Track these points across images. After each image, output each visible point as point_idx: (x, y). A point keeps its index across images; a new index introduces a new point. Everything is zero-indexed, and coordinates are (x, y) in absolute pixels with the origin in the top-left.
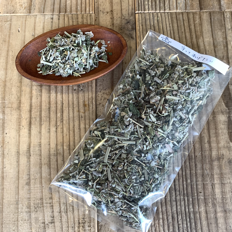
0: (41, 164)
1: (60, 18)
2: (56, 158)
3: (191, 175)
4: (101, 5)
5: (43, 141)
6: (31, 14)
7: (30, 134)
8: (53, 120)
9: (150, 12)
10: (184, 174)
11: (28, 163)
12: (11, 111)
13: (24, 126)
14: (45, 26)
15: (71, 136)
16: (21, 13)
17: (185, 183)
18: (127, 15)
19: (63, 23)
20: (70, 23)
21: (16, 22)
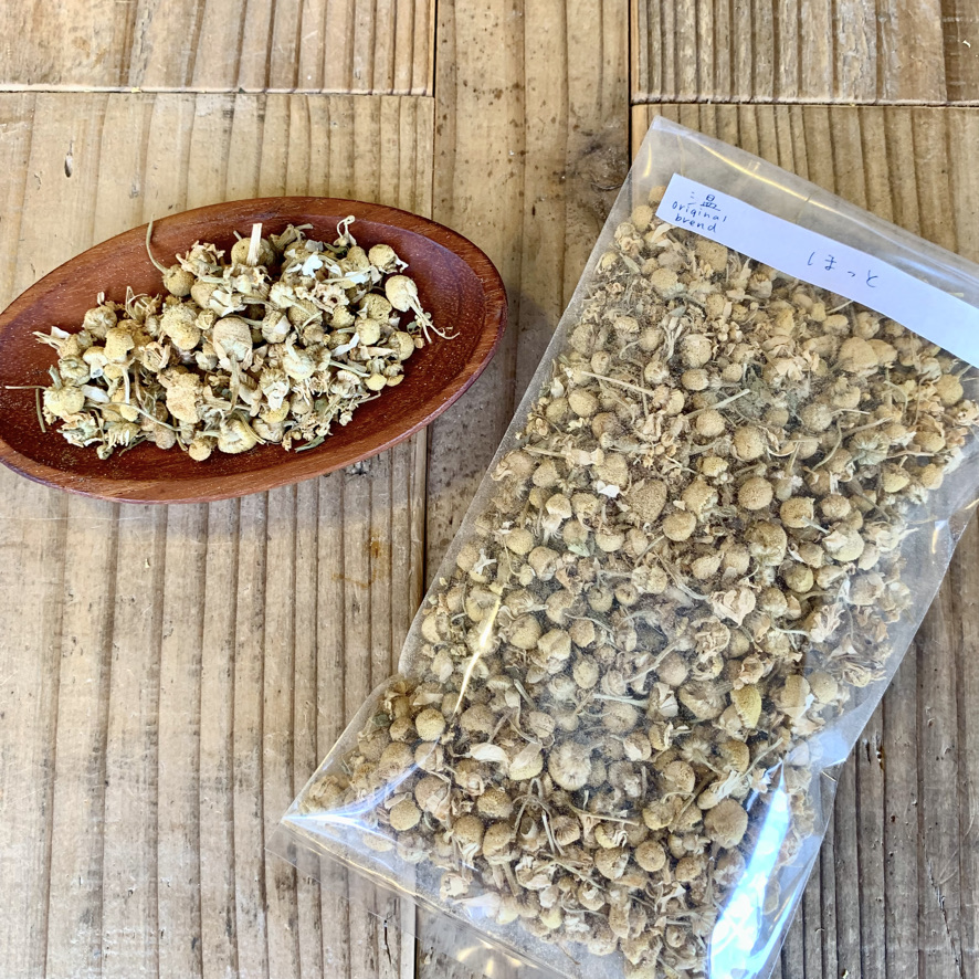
0: (156, 827)
1: (269, 113)
2: (224, 799)
3: (866, 909)
4: (465, 53)
5: (167, 718)
6: (126, 89)
7: (106, 676)
8: (216, 618)
9: (703, 97)
10: (830, 900)
11: (95, 820)
12: (21, 562)
13: (79, 638)
14: (196, 150)
15: (298, 698)
16: (79, 82)
17: (831, 943)
18: (593, 110)
19: (282, 140)
20: (314, 142)
21: (57, 124)
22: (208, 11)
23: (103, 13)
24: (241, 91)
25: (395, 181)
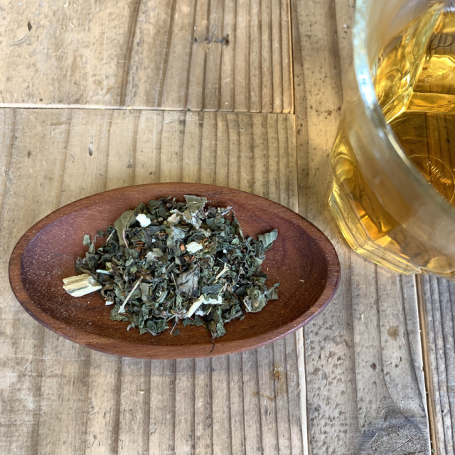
1: (206, 122)
4: (310, 91)
6: (124, 108)
8: (183, 421)
12: (61, 386)
13: (98, 435)
14: (165, 142)
16: (97, 103)
19: (213, 137)
20: (231, 138)
21: (84, 126)
22: (169, 67)
23: (111, 67)
24: (189, 110)
25: (277, 159)
